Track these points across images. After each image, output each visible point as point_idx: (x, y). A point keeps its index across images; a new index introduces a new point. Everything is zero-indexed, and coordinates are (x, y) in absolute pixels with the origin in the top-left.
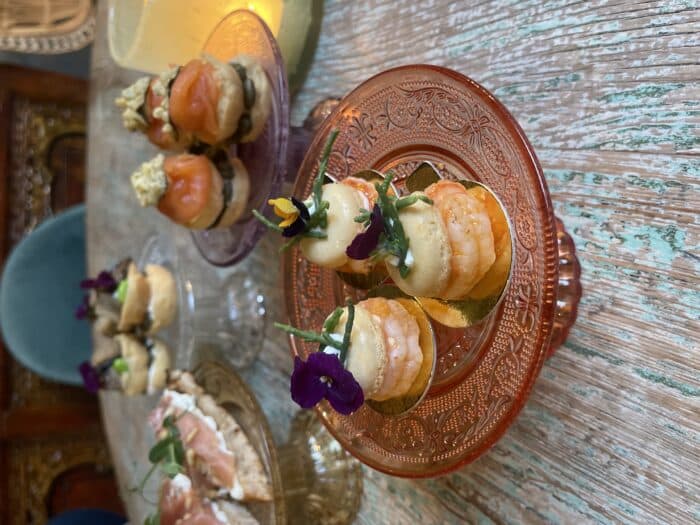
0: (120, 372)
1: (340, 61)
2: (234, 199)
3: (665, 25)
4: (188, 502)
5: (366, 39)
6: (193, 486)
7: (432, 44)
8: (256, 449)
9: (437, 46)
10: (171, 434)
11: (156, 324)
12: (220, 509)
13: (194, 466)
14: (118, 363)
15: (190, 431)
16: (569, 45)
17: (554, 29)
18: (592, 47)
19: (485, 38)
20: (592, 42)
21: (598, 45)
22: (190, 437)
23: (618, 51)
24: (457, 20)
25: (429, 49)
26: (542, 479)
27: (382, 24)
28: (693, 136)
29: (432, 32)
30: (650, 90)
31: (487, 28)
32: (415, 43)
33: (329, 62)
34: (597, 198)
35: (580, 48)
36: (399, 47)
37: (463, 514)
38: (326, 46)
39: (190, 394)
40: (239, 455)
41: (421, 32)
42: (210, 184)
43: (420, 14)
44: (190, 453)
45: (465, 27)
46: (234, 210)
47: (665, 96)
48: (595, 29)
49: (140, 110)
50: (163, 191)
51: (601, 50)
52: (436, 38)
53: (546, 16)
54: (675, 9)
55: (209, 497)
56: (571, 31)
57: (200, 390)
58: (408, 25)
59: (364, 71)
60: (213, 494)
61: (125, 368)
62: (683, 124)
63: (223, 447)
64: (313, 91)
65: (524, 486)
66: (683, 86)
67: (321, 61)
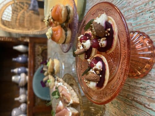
2: (68, 36)
4: (62, 108)
6: (63, 105)
10: (56, 90)
11: (56, 71)
13: (62, 98)
14: (48, 80)
15: (61, 89)
26: (151, 88)
34: (153, 7)
37: (131, 105)
38: (88, 5)
39: (62, 82)
40: (72, 94)
44: (61, 94)
46: (68, 38)
49: (48, 20)
50: (52, 34)
55: (66, 106)
57: (64, 82)
61: (50, 82)
63: (68, 92)
65: (147, 91)
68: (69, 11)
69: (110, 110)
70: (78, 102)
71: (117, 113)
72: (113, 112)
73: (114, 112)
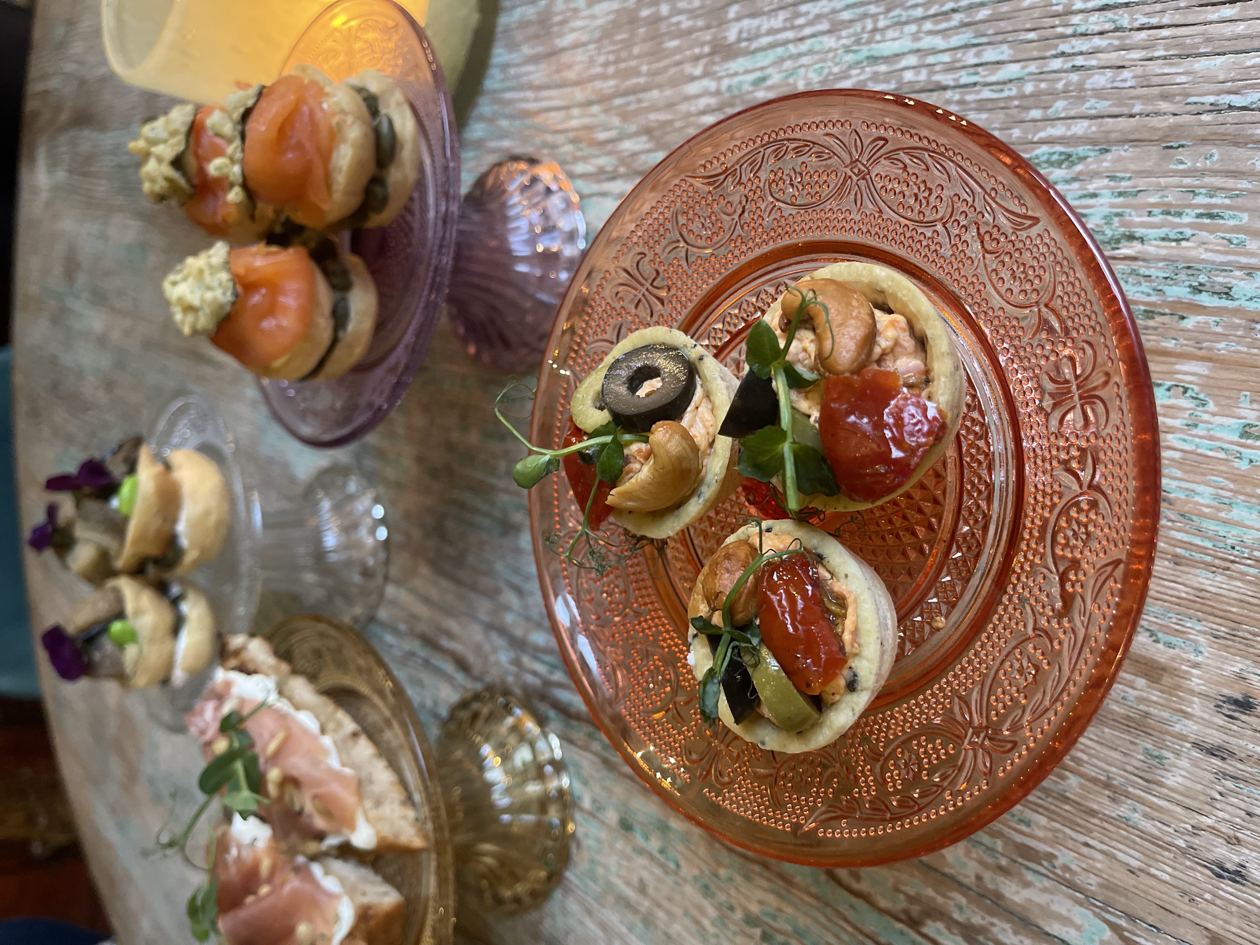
0: (120, 646)
1: (530, 94)
2: (351, 327)
3: (1081, 53)
4: (265, 865)
5: (580, 56)
6: (276, 837)
7: (698, 71)
8: (394, 765)
9: (706, 74)
10: (236, 744)
11: (190, 557)
12: (327, 873)
13: (280, 798)
14: (117, 627)
15: (272, 736)
16: (928, 81)
17: (904, 54)
18: (966, 86)
19: (788, 64)
20: (965, 80)
21: (975, 84)
22: (272, 747)
23: (1006, 94)
24: (740, 32)
25: (693, 79)
27: (607, 33)
28: (1122, 230)
29: (697, 51)
30: (1055, 157)
31: (792, 49)
32: (666, 68)
33: (509, 95)
35: (945, 88)
36: (638, 74)
38: (505, 67)
39: (267, 675)
40: (364, 774)
41: (678, 50)
42: (312, 300)
43: (675, 20)
44: (274, 775)
45: (754, 45)
46: (350, 347)
47: (1079, 168)
48: (970, 58)
49: (177, 163)
50: (228, 308)
51: (978, 92)
52: (703, 61)
53: (890, 34)
54: (1097, 29)
55: (304, 854)
56: (931, 60)
57: (285, 667)
58: (655, 37)
59: (576, 112)
60: (313, 847)
62: (1106, 210)
63: (334, 762)
64: (479, 144)
66: (1107, 151)
67: (495, 91)
68: (386, 143)
69: (606, 868)
70: (417, 842)
71: (651, 891)
72: (628, 883)
73: (635, 880)
